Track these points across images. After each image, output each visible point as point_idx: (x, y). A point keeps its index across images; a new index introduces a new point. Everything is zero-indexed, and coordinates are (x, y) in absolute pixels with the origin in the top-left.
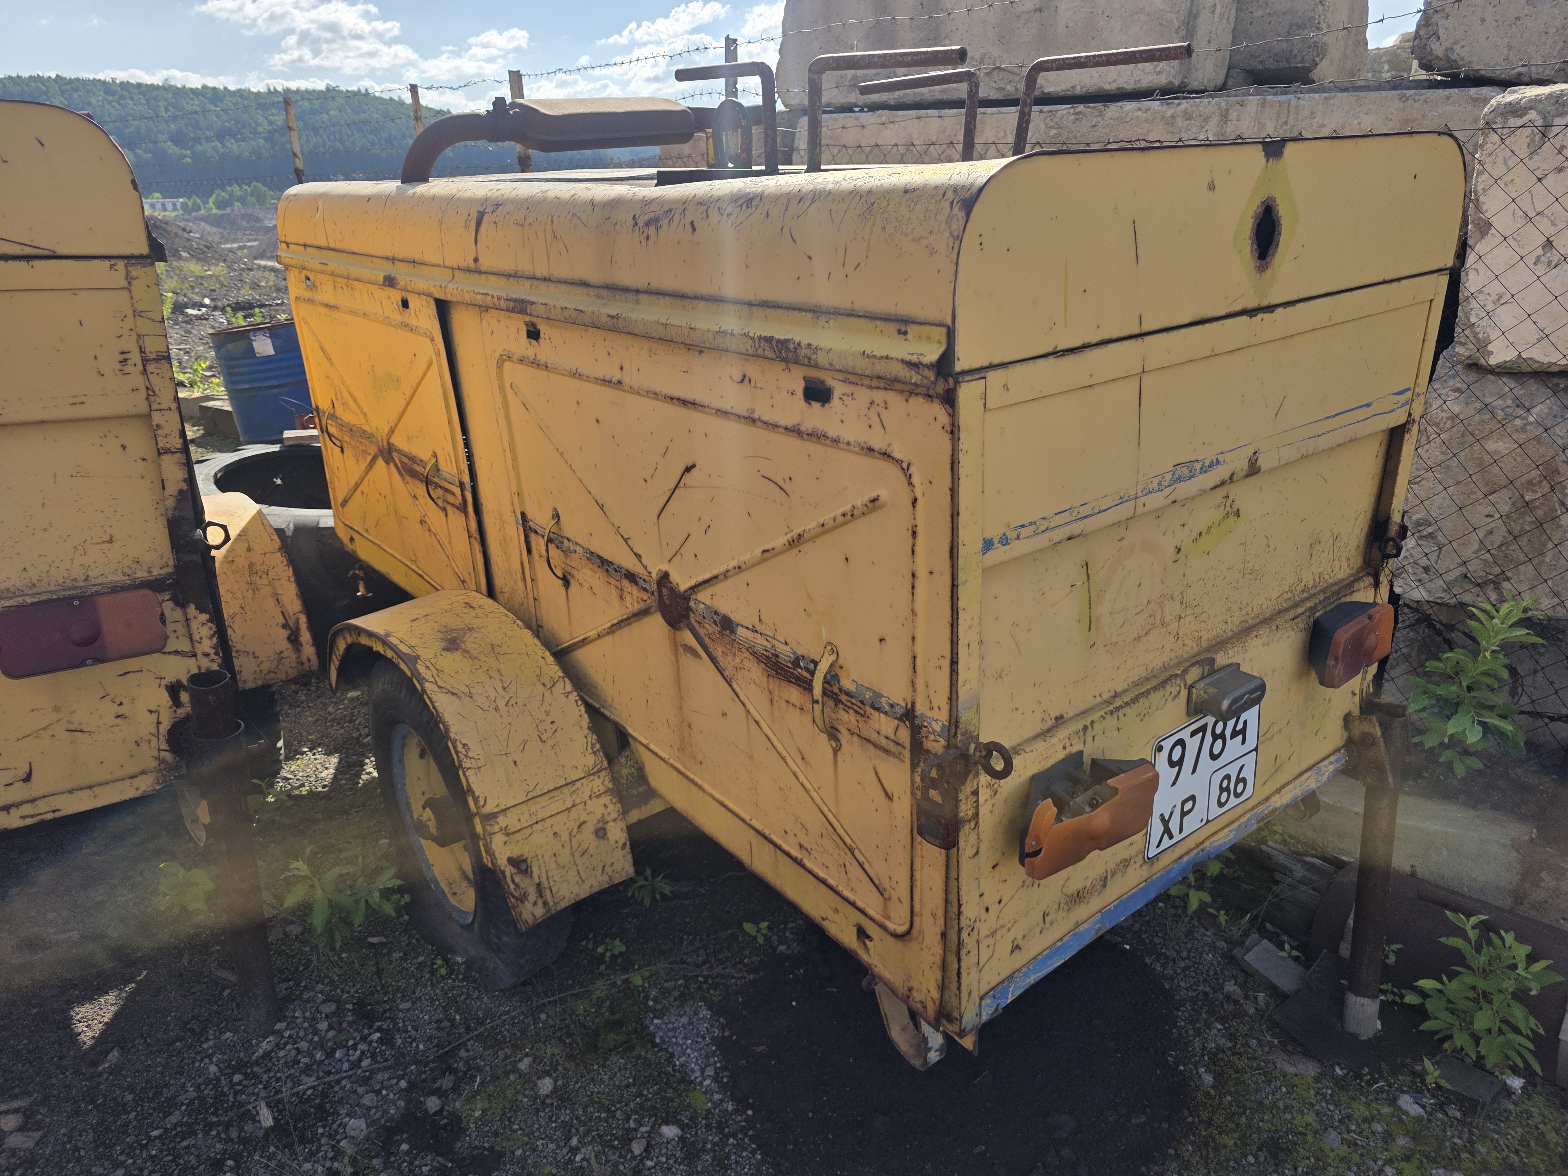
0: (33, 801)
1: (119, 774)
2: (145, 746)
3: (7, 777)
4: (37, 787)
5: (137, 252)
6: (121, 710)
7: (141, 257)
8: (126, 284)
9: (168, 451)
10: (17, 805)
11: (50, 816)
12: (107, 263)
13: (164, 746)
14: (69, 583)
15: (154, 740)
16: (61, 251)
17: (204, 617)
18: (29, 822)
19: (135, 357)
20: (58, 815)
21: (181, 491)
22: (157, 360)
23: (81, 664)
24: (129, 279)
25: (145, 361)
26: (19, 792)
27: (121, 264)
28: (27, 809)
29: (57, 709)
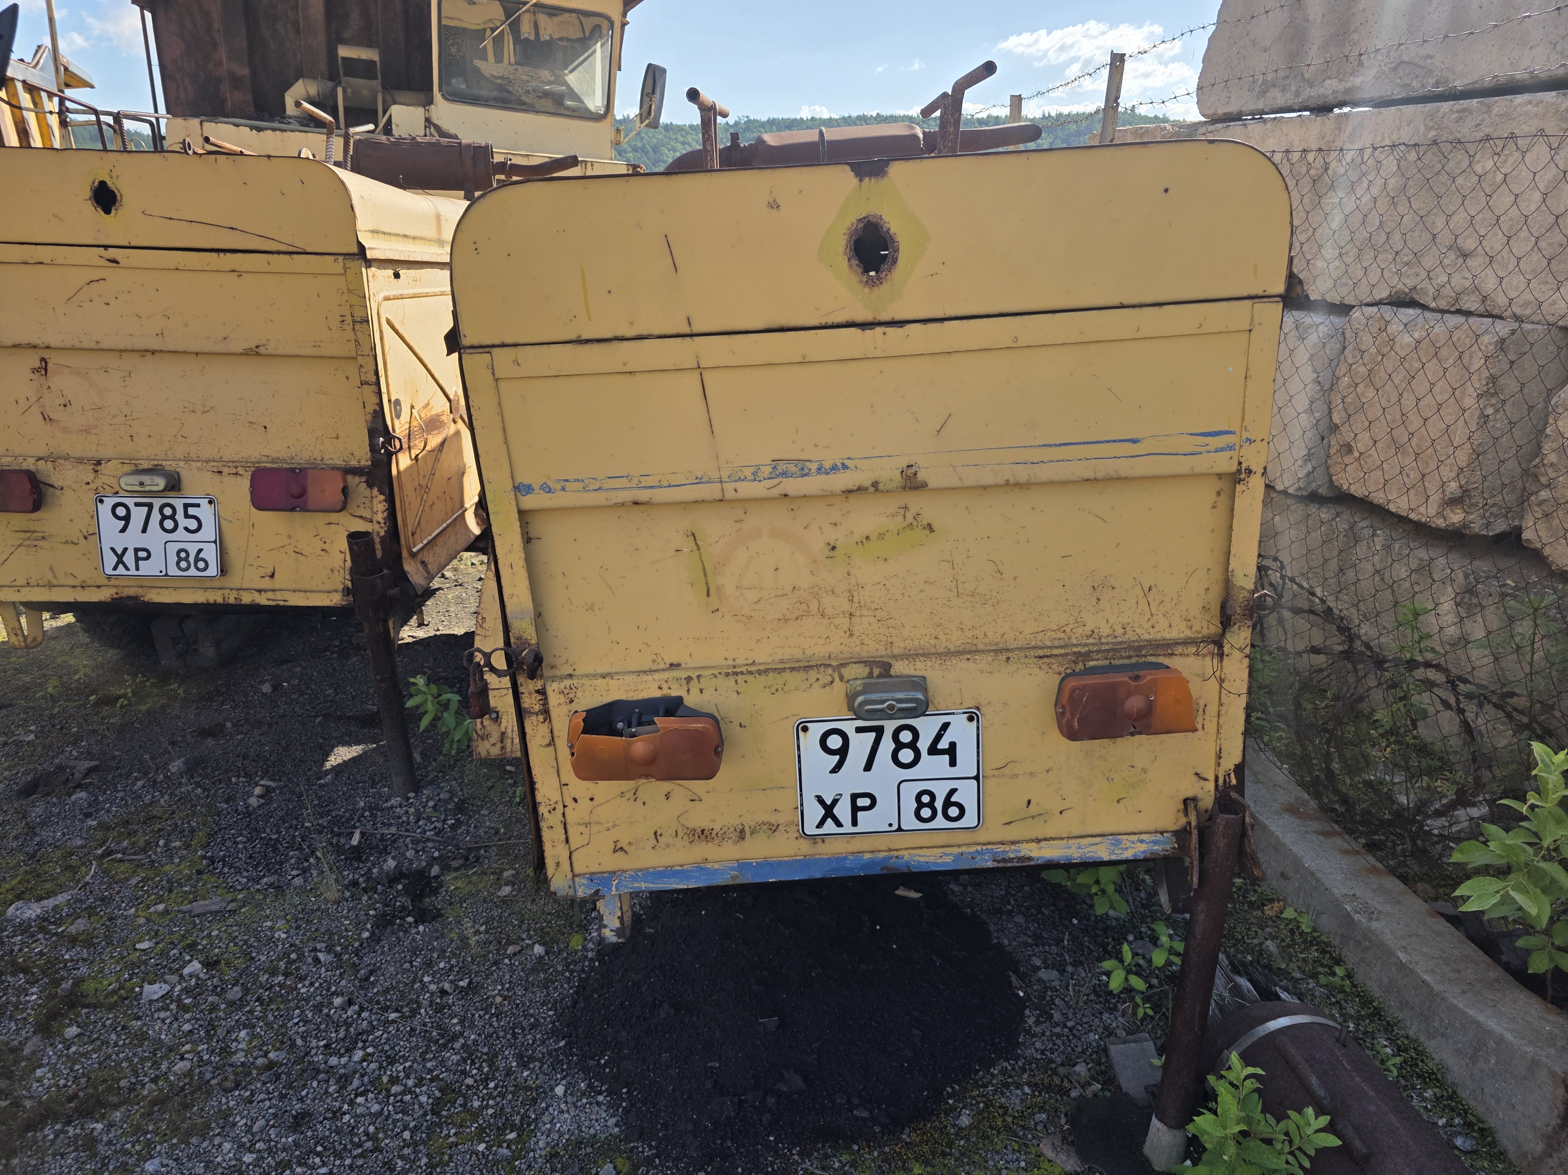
0: (274, 591)
1: (321, 588)
2: (336, 573)
3: (262, 572)
4: (277, 583)
5: (351, 252)
6: (325, 547)
7: (354, 254)
8: (343, 271)
9: (367, 383)
10: (265, 591)
11: (282, 603)
12: (333, 258)
13: (348, 577)
14: (312, 460)
15: (342, 572)
16: (309, 250)
17: (382, 497)
18: (271, 603)
19: (349, 319)
20: (287, 604)
21: (375, 411)
22: (361, 322)
23: (293, 509)
24: (345, 269)
25: (354, 322)
26: (267, 583)
27: (341, 258)
28: (270, 595)
29: (289, 537)
